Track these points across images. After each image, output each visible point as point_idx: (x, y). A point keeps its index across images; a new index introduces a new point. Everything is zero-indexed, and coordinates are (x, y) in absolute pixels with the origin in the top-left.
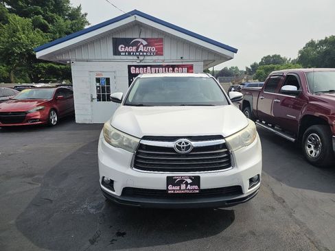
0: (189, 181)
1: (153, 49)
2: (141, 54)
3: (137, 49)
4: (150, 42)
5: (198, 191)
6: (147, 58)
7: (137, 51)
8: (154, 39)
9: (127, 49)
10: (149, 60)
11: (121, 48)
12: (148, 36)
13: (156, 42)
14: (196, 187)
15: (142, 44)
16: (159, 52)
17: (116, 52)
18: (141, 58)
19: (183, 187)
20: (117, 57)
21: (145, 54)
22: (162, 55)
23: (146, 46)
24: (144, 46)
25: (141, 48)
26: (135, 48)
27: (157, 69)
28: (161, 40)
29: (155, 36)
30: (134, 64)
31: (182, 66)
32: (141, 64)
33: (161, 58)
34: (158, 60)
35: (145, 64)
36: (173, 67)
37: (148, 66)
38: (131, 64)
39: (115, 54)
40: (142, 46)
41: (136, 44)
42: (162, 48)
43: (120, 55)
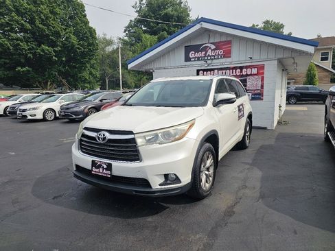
0: (105, 167)
1: (221, 52)
2: (209, 58)
3: (206, 54)
4: (218, 46)
5: (109, 176)
6: (214, 61)
7: (205, 56)
8: (223, 42)
9: (197, 55)
10: (217, 63)
11: (192, 55)
12: (217, 40)
13: (224, 45)
14: (109, 172)
15: (210, 48)
16: (227, 55)
17: (187, 59)
18: (209, 62)
19: (101, 170)
20: (188, 63)
21: (213, 58)
22: (230, 57)
23: (214, 50)
24: (212, 50)
25: (209, 52)
26: (203, 53)
27: (224, 71)
28: (229, 42)
29: (224, 39)
30: (203, 68)
31: (251, 67)
32: (209, 68)
33: (228, 60)
34: (225, 62)
35: (213, 67)
36: (241, 68)
37: (216, 69)
38: (199, 68)
39: (186, 61)
40: (210, 50)
41: (205, 49)
42: (230, 50)
43: (190, 61)
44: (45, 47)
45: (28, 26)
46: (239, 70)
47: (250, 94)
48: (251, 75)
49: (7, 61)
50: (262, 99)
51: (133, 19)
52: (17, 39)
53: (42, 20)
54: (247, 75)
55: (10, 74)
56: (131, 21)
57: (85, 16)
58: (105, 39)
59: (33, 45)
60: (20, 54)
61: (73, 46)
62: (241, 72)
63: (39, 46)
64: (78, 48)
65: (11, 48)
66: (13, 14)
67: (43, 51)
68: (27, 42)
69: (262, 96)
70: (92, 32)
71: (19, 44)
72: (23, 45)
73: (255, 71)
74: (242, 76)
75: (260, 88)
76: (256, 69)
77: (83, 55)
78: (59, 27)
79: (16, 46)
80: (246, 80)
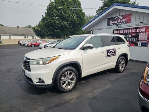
0: (24, 72)
1: (125, 20)
2: (119, 23)
3: (117, 22)
4: (124, 17)
6: (122, 25)
7: (117, 23)
9: (113, 22)
11: (111, 22)
12: (124, 14)
13: (127, 16)
15: (120, 18)
16: (129, 21)
18: (119, 26)
20: (109, 27)
21: (121, 23)
22: (130, 23)
23: (122, 19)
24: (121, 20)
25: (119, 21)
28: (130, 15)
29: (127, 13)
30: (116, 29)
31: (142, 28)
32: (119, 29)
33: (129, 24)
34: (128, 25)
35: (121, 28)
36: (136, 28)
37: (122, 29)
38: (114, 29)
39: (108, 25)
40: (120, 20)
41: (117, 19)
42: (131, 19)
43: (110, 25)
44: (64, 22)
45: (59, 14)
46: (135, 30)
47: (141, 43)
48: (142, 32)
49: (52, 28)
50: (148, 46)
51: (101, 6)
52: (55, 20)
53: (64, 11)
54: (139, 32)
55: (53, 33)
56: (100, 7)
57: (81, 8)
58: (90, 16)
59: (60, 21)
60: (56, 25)
61: (75, 21)
62: (136, 30)
63: (63, 22)
64: (77, 22)
65: (53, 23)
66: (55, 10)
67: (64, 23)
68: (58, 20)
69: (148, 44)
70: (83, 14)
71: (56, 22)
72: (57, 22)
73: (144, 30)
74: (137, 33)
75: (147, 40)
76: (145, 29)
77: (79, 24)
78: (70, 13)
79: (55, 22)
80: (138, 35)
